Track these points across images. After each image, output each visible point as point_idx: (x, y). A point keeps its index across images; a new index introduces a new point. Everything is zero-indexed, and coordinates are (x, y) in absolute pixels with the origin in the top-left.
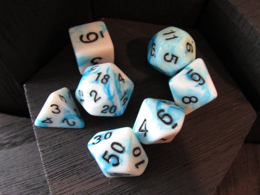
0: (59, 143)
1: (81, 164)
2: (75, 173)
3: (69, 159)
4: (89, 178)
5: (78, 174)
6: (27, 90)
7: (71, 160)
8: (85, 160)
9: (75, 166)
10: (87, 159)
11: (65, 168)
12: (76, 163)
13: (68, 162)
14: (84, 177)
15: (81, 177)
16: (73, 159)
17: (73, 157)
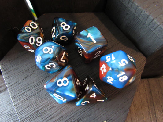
0: (26, 98)
1: (41, 109)
2: (38, 116)
3: (33, 107)
4: (48, 118)
5: (40, 116)
6: (2, 67)
7: (35, 107)
8: (43, 106)
9: (38, 111)
10: (45, 105)
11: (31, 113)
12: (38, 109)
13: (33, 109)
14: (44, 117)
15: (42, 118)
16: (36, 107)
17: (36, 105)
